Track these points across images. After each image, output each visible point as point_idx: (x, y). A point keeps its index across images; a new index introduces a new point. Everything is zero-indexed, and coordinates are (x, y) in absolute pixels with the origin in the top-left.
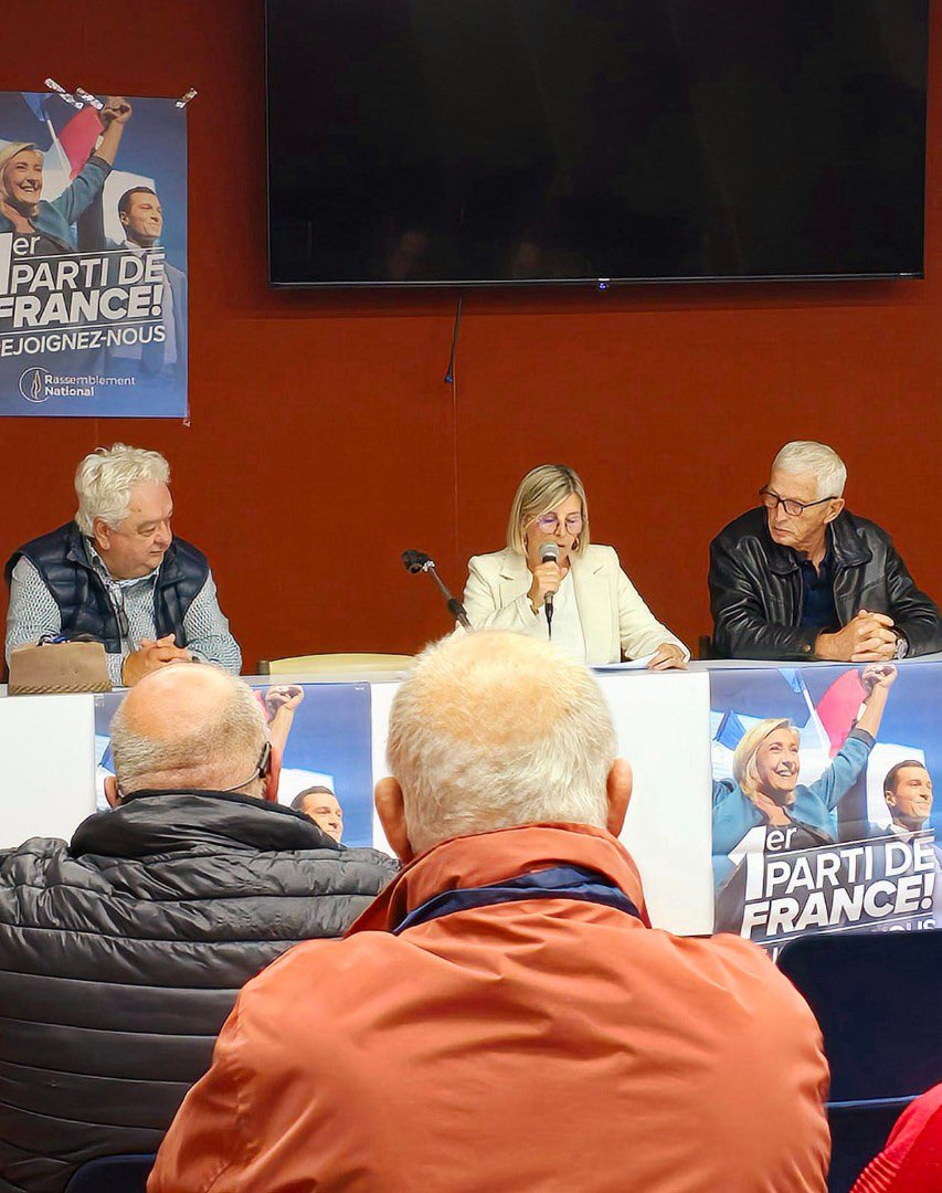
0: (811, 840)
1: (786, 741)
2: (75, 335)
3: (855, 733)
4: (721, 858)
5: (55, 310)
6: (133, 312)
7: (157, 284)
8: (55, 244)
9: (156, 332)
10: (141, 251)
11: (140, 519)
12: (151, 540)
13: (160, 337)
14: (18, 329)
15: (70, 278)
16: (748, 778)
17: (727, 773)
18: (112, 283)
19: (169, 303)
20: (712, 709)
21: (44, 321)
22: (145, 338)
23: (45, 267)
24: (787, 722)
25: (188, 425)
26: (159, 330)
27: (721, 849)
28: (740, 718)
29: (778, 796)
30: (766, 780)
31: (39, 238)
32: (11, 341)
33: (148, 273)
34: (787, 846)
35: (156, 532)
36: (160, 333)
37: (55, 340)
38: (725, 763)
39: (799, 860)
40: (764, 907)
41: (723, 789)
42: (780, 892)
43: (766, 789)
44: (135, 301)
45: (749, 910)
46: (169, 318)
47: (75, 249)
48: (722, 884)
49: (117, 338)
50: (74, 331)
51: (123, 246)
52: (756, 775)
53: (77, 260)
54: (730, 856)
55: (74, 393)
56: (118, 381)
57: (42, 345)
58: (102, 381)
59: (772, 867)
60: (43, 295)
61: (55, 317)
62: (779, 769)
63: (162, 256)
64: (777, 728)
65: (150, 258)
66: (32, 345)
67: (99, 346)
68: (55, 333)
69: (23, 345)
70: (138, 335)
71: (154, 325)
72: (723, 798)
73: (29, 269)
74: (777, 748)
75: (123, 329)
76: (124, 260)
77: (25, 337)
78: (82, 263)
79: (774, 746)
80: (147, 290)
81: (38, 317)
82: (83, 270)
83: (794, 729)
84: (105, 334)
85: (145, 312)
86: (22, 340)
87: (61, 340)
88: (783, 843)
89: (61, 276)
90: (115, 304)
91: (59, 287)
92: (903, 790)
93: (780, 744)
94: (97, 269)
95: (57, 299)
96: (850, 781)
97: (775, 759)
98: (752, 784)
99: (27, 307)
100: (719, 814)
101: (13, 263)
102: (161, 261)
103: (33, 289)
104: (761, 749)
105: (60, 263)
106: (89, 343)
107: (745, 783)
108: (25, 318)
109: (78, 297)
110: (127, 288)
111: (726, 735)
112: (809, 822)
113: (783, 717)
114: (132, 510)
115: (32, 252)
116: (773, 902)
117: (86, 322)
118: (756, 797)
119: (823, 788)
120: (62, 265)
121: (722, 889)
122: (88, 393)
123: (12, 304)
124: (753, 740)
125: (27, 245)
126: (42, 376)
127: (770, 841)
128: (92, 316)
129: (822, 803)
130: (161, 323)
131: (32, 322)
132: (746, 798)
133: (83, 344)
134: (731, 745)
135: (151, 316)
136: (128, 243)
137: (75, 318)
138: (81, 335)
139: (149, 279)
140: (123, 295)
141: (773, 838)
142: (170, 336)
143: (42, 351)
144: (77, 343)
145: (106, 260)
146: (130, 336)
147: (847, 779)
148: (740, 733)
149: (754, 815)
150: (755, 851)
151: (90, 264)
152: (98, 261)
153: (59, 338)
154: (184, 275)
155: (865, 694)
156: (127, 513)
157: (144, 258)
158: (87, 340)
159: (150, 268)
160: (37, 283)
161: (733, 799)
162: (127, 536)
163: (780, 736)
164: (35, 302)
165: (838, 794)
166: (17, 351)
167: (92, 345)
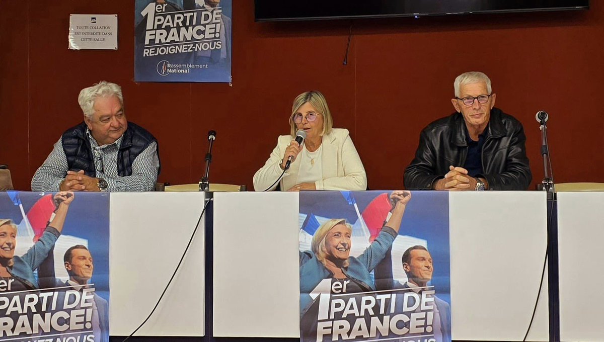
0: (358, 288)
1: (344, 232)
2: (181, 46)
3: (384, 229)
4: (305, 295)
5: (173, 36)
6: (207, 36)
7: (218, 23)
8: (174, 7)
9: (217, 44)
10: (211, 9)
11: (99, 114)
12: (108, 125)
13: (219, 47)
14: (157, 44)
15: (180, 21)
16: (320, 250)
17: (308, 248)
18: (198, 23)
19: (223, 32)
20: (300, 212)
21: (168, 40)
22: (212, 47)
23: (169, 17)
24: (344, 221)
25: (231, 85)
26: (219, 43)
27: (305, 290)
28: (316, 217)
29: (339, 262)
30: (330, 252)
31: (167, 4)
32: (154, 49)
33: (214, 18)
34: (344, 290)
35: (111, 121)
36: (219, 45)
37: (172, 48)
38: (307, 241)
39: (351, 299)
40: (329, 324)
41: (305, 256)
42: (338, 316)
43: (331, 257)
44: (208, 31)
45: (320, 326)
46: (223, 38)
47: (182, 8)
48: (304, 310)
49: (200, 47)
50: (181, 44)
51: (203, 7)
52: (325, 249)
53: (183, 14)
54: (311, 294)
55: (180, 71)
56: (200, 66)
57: (167, 51)
58: (192, 66)
59: (334, 302)
60: (168, 29)
61: (173, 38)
62: (338, 247)
63: (221, 11)
64: (337, 224)
65: (215, 12)
66: (163, 51)
67: (192, 51)
68: (173, 45)
69: (159, 51)
70: (209, 46)
71: (217, 41)
72: (306, 262)
73: (162, 18)
74: (338, 235)
75: (203, 43)
76: (204, 13)
77: (160, 47)
78: (185, 15)
79: (337, 234)
80: (214, 26)
81: (166, 39)
82: (185, 18)
83: (348, 225)
84: (194, 46)
85: (213, 36)
86: (158, 49)
87: (175, 49)
88: (342, 289)
89: (176, 21)
90: (199, 32)
91: (175, 25)
92: (414, 262)
93: (340, 233)
94: (192, 17)
95: (174, 31)
96: (381, 256)
97: (336, 241)
98: (322, 255)
99: (161, 34)
100: (304, 271)
101: (155, 16)
102: (220, 13)
103: (163, 27)
104: (329, 235)
105: (176, 15)
106: (187, 50)
107: (318, 253)
108: (160, 39)
109: (183, 30)
110: (204, 25)
111: (309, 227)
112: (357, 278)
113: (341, 218)
114: (95, 110)
115: (164, 10)
116: (334, 322)
117: (187, 41)
118: (325, 262)
119: (365, 259)
120: (176, 16)
121: (304, 312)
122: (186, 71)
123: (155, 33)
124: (324, 230)
125: (162, 8)
126: (166, 64)
127: (334, 288)
128: (189, 38)
129: (364, 267)
130: (219, 41)
131: (163, 41)
132: (319, 262)
133: (185, 50)
134: (311, 232)
135: (215, 37)
136: (205, 6)
137: (182, 39)
138: (184, 46)
139: (214, 21)
140: (202, 28)
141: (336, 285)
142: (223, 46)
143: (167, 53)
144: (182, 49)
145: (195, 14)
146: (206, 46)
147: (379, 254)
148: (316, 225)
149: (324, 272)
150: (325, 292)
151: (188, 15)
152: (192, 14)
153: (174, 48)
154: (230, 19)
155: (391, 207)
156: (94, 111)
157: (212, 12)
158: (187, 48)
159: (215, 16)
160: (165, 24)
161: (311, 263)
162: (96, 123)
163: (340, 228)
164: (164, 32)
165: (374, 263)
166: (156, 53)
167: (189, 51)
